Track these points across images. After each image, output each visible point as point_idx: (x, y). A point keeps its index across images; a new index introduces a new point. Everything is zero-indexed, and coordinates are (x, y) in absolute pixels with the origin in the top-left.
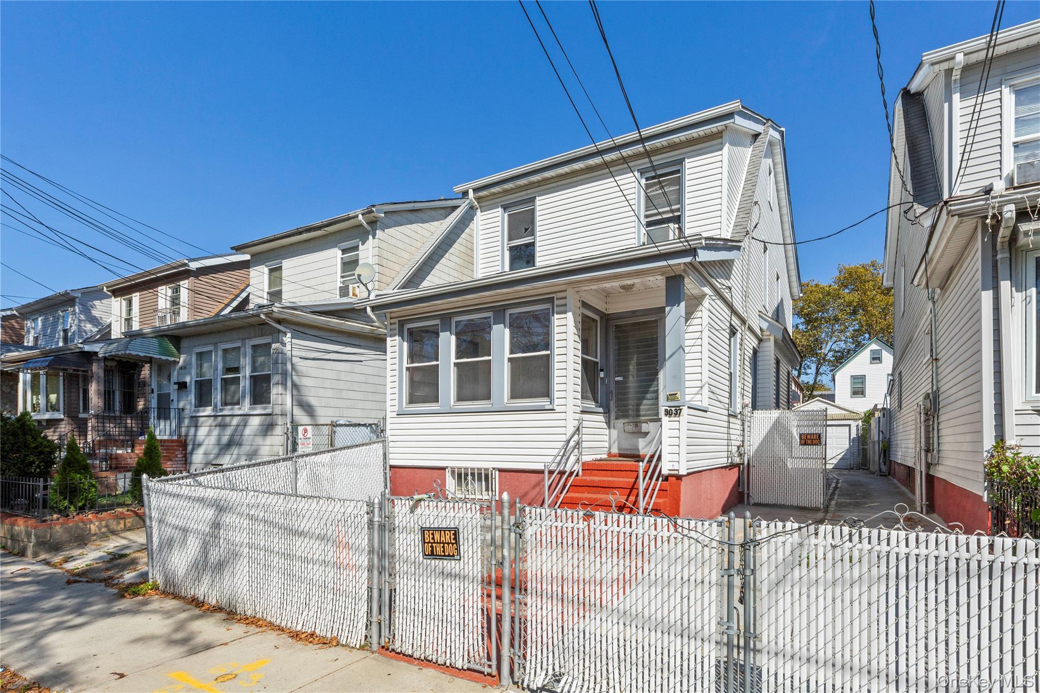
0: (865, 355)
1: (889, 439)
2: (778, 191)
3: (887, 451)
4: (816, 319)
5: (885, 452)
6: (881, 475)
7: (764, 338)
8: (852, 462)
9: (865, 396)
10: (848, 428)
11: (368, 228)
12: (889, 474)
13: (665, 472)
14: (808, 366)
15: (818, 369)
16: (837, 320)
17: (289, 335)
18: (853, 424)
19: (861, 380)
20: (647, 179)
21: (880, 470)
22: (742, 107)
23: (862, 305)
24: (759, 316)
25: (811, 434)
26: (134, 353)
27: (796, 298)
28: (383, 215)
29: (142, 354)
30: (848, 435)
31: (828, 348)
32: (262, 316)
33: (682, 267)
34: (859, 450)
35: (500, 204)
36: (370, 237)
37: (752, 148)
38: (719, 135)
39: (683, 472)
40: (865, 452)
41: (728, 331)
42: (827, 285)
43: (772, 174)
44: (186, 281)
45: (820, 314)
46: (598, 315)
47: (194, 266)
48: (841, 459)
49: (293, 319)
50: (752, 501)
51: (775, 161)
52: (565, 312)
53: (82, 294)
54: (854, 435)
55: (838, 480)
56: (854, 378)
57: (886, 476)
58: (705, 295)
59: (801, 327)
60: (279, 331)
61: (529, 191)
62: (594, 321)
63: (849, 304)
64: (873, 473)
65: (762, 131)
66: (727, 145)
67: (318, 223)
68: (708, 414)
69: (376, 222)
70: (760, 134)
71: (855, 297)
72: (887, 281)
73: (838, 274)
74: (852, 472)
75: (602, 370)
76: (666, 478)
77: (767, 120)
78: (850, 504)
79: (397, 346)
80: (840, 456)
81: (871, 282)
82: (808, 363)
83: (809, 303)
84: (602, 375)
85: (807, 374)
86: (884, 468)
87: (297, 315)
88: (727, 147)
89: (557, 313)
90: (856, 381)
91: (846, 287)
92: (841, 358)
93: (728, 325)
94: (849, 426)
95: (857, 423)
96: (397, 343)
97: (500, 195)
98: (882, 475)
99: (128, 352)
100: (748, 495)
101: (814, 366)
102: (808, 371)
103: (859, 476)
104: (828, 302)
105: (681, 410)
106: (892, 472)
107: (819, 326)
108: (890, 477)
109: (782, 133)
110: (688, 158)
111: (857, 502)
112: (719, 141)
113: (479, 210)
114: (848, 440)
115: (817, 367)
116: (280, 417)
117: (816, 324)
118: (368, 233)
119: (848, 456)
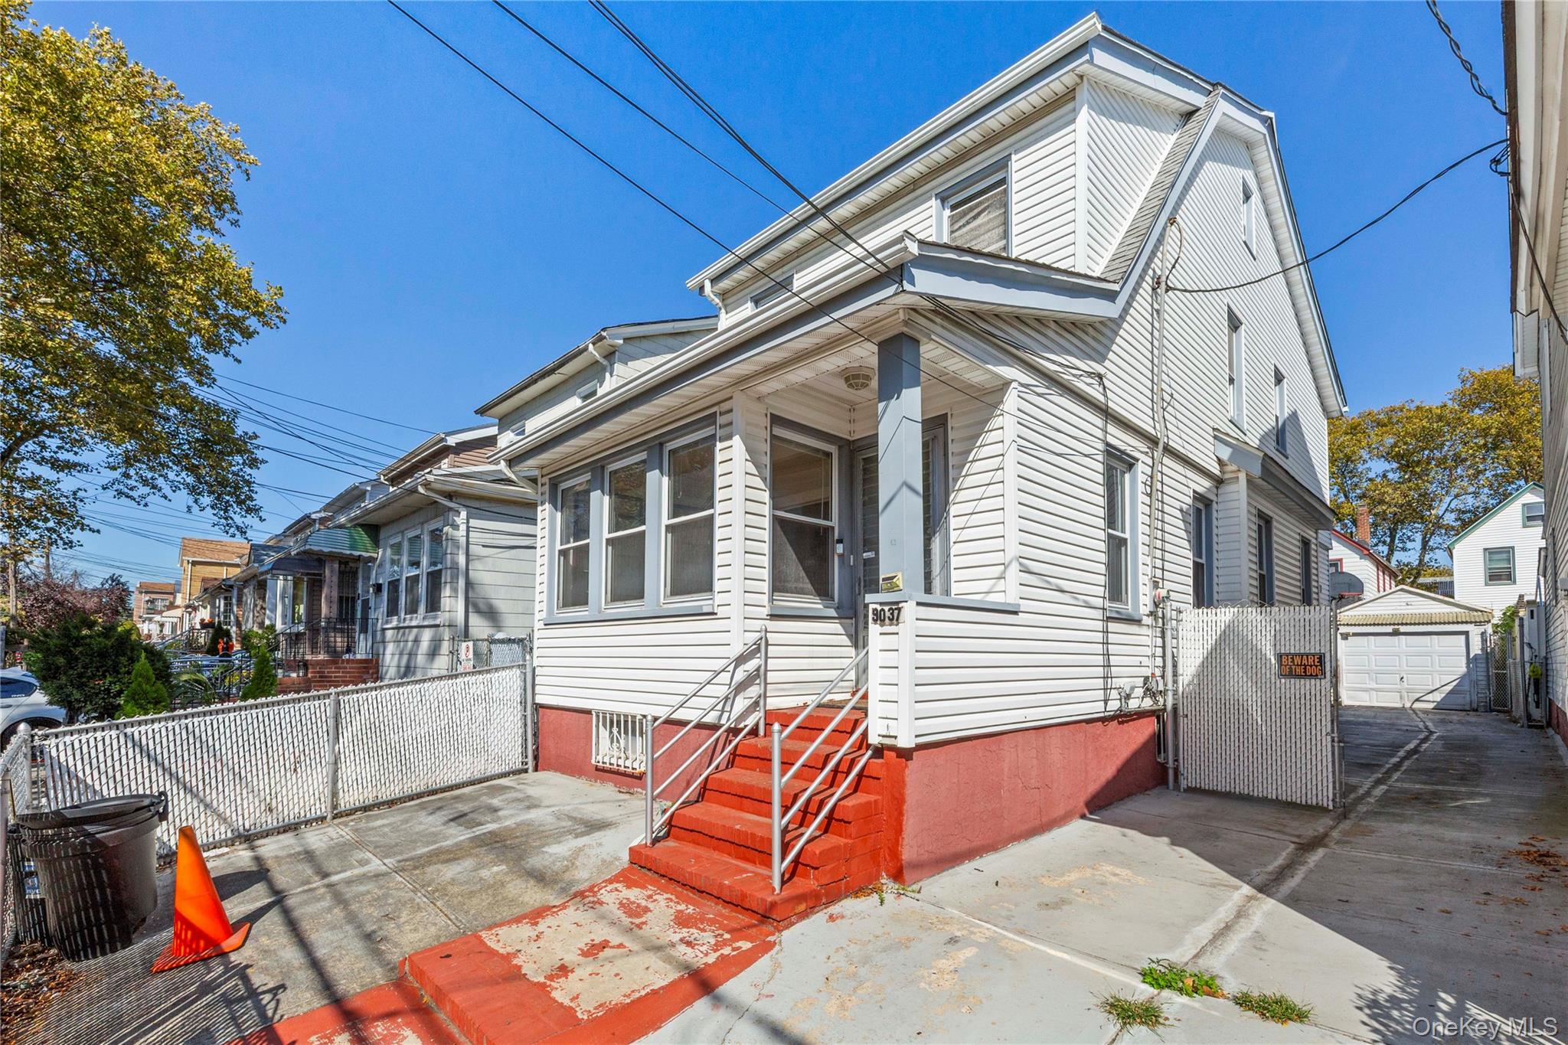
0: (1513, 512)
1: (1546, 658)
2: (1273, 228)
3: (1543, 681)
4: (1418, 463)
5: (1537, 683)
6: (1530, 727)
7: (1227, 476)
8: (1475, 698)
9: (1515, 582)
10: (1463, 637)
11: (605, 363)
12: (1549, 724)
13: (874, 739)
14: (1409, 538)
15: (1425, 543)
16: (1459, 460)
17: (464, 514)
18: (1475, 632)
19: (1505, 556)
20: (953, 208)
21: (1529, 717)
22: (1105, 28)
23: (1510, 433)
24: (1215, 437)
25: (1302, 655)
26: (316, 548)
27: (1336, 414)
28: (621, 342)
29: (326, 550)
30: (1464, 649)
31: (1444, 506)
32: (421, 490)
33: (901, 315)
34: (1488, 676)
35: (749, 297)
36: (608, 375)
37: (1176, 135)
38: (1069, 96)
39: (905, 742)
40: (1501, 681)
41: (1100, 458)
42: (1440, 404)
43: (1255, 198)
44: (446, 461)
45: (1426, 452)
46: (831, 443)
47: (452, 441)
48: (1451, 692)
49: (464, 490)
50: (1184, 784)
51: (1261, 175)
52: (729, 437)
53: (372, 486)
54: (1476, 649)
55: (1432, 733)
56: (1489, 552)
57: (1541, 727)
58: (1007, 384)
59: (1390, 475)
60: (450, 509)
61: (785, 268)
62: (829, 455)
63: (1485, 432)
64: (1515, 722)
65: (1202, 105)
66: (1085, 108)
67: (548, 363)
68: (1022, 618)
69: (613, 353)
70: (1198, 109)
71: (1495, 420)
72: (1524, 365)
73: (1459, 386)
74: (1472, 718)
75: (840, 541)
76: (879, 751)
77: (1213, 85)
78: (1417, 797)
79: (548, 519)
80: (1449, 688)
81: (1526, 395)
82: (1410, 534)
83: (1404, 437)
84: (840, 548)
85: (1404, 549)
86: (1537, 713)
87: (471, 486)
88: (1084, 115)
89: (721, 440)
90: (1496, 557)
91: (1477, 405)
92: (1469, 521)
93: (1101, 446)
94: (1466, 633)
95: (1482, 629)
96: (546, 514)
97: (750, 283)
98: (1531, 723)
99: (308, 547)
100: (1176, 770)
101: (1418, 537)
102: (1409, 545)
103: (1481, 727)
104: (1441, 434)
105: (899, 609)
106: (1554, 722)
107: (1426, 472)
108: (1551, 732)
109: (1265, 120)
110: (1016, 152)
111: (1435, 793)
112: (1070, 106)
113: (723, 311)
114: (1464, 660)
115: (1424, 538)
116: (447, 629)
117: (1418, 470)
118: (604, 369)
119: (1466, 688)
